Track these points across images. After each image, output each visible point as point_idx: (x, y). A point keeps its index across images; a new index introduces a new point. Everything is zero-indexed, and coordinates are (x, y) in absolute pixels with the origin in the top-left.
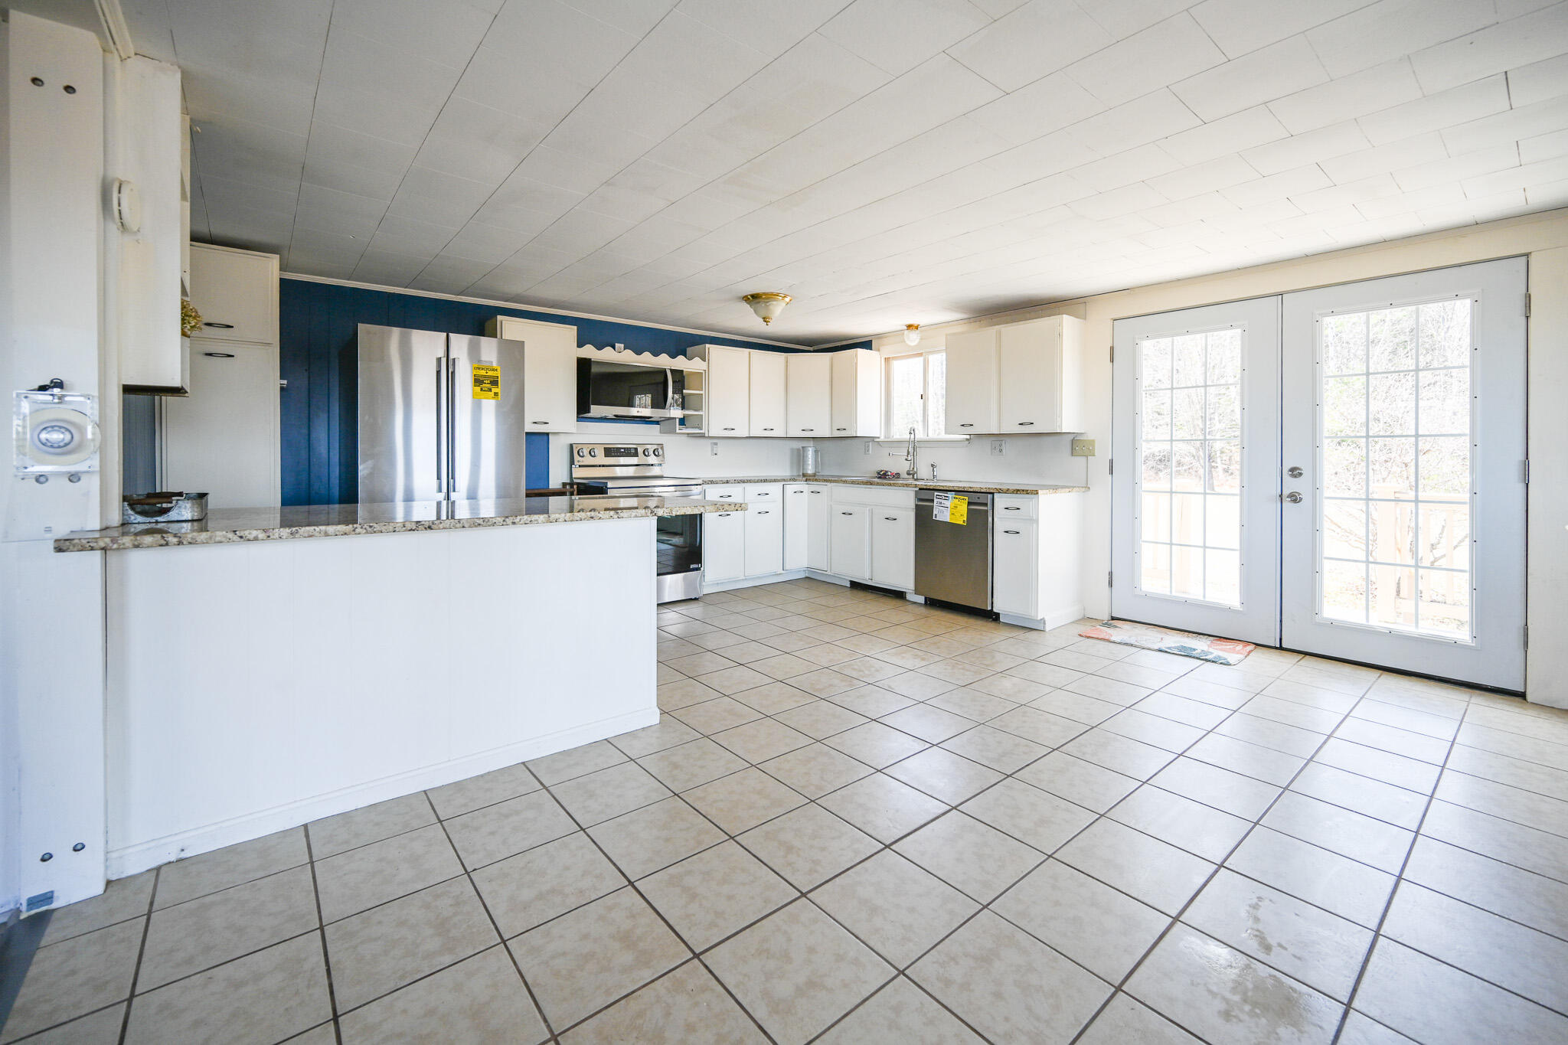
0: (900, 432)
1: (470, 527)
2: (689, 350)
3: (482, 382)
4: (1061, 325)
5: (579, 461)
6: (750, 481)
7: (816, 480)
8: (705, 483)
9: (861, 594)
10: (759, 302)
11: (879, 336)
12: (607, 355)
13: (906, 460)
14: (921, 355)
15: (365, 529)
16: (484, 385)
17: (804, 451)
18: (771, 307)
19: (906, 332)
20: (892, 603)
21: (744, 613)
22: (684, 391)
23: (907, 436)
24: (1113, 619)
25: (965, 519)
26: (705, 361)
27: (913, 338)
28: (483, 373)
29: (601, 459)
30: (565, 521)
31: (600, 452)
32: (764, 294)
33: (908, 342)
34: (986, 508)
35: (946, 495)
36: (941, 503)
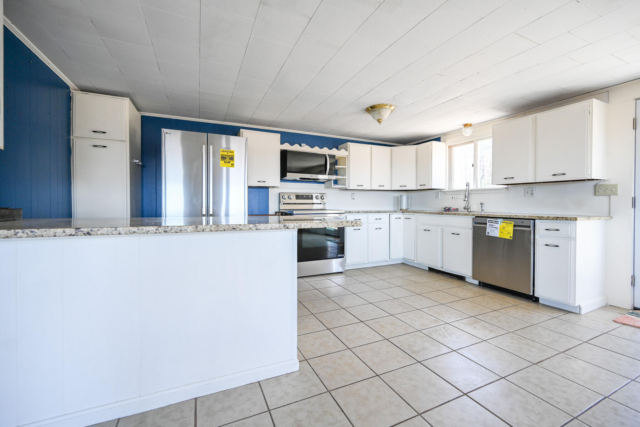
0: (459, 185)
1: (126, 234)
2: (339, 147)
3: (225, 158)
4: (591, 106)
5: (283, 201)
6: (371, 212)
7: (408, 212)
8: (346, 212)
9: (435, 275)
10: (375, 111)
11: (445, 134)
12: (296, 148)
13: (464, 200)
14: (472, 142)
15: (27, 233)
16: (226, 160)
17: (401, 198)
18: (382, 113)
19: (464, 129)
20: (457, 283)
21: (366, 283)
22: (336, 166)
23: (464, 188)
24: (635, 309)
25: (512, 236)
26: (347, 151)
27: (468, 132)
28: (226, 153)
29: (294, 200)
30: (211, 231)
31: (293, 197)
32: (378, 105)
33: (465, 135)
34: (529, 229)
35: (496, 220)
36: (492, 225)
